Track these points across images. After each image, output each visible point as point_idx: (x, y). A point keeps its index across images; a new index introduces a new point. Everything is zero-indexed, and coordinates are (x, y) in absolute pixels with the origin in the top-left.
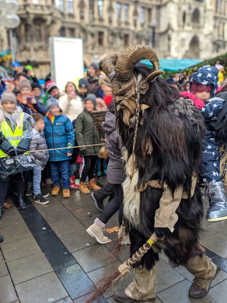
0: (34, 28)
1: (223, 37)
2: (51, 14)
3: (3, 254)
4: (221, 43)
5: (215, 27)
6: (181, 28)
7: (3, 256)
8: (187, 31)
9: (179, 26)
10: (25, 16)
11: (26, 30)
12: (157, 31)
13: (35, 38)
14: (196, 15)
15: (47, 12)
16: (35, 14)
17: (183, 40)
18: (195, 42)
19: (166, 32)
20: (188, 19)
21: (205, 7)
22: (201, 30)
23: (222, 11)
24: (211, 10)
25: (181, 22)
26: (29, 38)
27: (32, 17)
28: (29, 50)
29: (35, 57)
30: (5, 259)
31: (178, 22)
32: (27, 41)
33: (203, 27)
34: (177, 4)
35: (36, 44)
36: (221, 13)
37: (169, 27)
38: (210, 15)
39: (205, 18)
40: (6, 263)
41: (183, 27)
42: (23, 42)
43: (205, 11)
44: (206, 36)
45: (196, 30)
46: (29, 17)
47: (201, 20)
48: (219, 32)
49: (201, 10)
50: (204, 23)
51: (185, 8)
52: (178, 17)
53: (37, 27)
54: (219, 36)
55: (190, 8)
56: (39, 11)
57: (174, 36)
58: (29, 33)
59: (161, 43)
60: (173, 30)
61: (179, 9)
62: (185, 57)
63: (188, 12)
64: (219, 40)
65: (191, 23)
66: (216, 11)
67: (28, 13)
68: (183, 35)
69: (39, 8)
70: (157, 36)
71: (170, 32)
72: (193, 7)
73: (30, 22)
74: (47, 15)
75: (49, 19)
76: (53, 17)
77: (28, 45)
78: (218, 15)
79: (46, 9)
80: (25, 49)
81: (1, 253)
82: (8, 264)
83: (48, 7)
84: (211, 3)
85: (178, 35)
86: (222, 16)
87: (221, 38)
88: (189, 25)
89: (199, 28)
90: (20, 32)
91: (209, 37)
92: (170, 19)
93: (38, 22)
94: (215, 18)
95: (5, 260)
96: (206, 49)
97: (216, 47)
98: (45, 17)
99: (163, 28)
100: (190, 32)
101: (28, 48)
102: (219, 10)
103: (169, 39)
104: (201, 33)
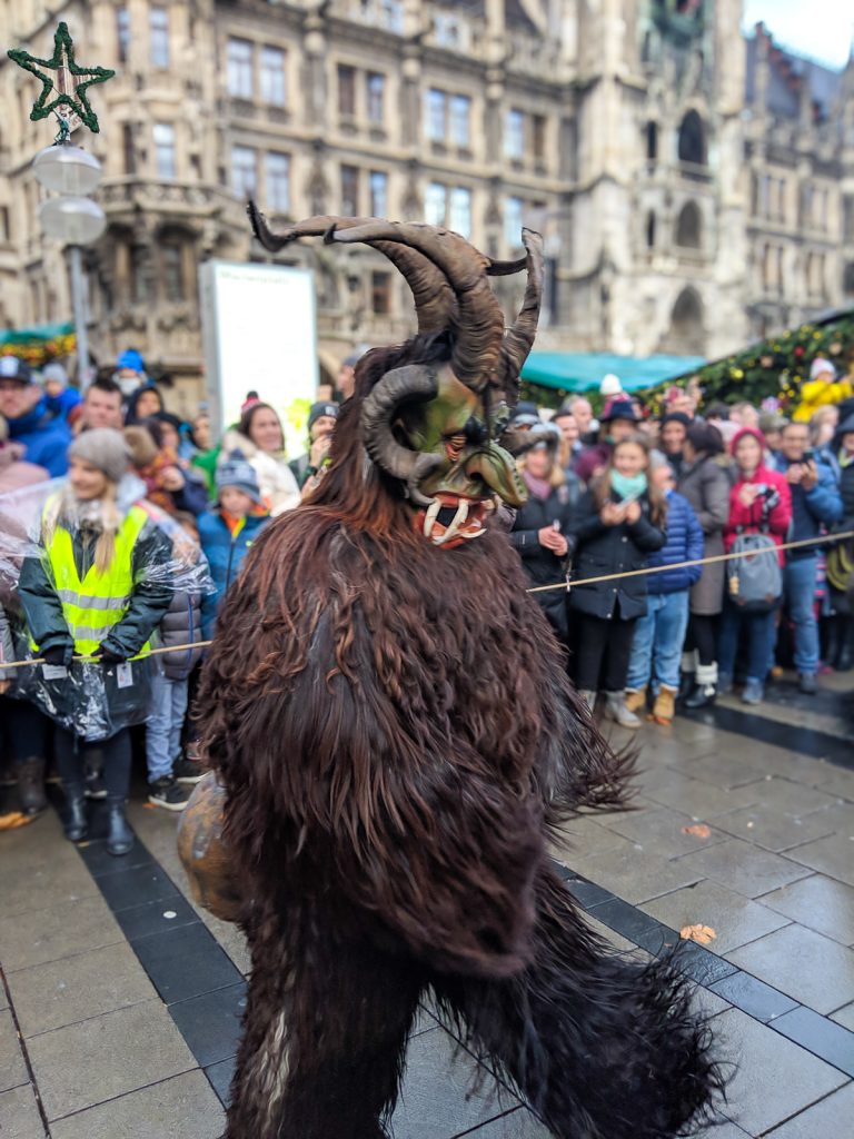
0: (158, 259)
1: (781, 290)
2: (216, 215)
3: (12, 1009)
4: (773, 312)
5: (751, 259)
6: (641, 265)
7: (14, 1016)
8: (661, 274)
9: (635, 257)
10: (129, 219)
11: (134, 264)
12: (563, 272)
13: (162, 290)
14: (689, 226)
15: (201, 206)
16: (164, 213)
17: (650, 301)
18: (687, 308)
19: (592, 277)
20: (664, 235)
21: (717, 197)
22: (708, 270)
23: (774, 209)
24: (736, 208)
25: (642, 245)
26: (142, 290)
27: (152, 221)
28: (143, 329)
29: (160, 351)
30: (21, 1027)
31: (632, 245)
32: (134, 298)
33: (714, 260)
34: (627, 187)
35: (167, 310)
36: (768, 217)
37: (603, 262)
38: (735, 223)
39: (718, 231)
40: (22, 1041)
41: (649, 260)
42: (123, 305)
43: (718, 210)
44: (724, 288)
45: (690, 270)
46: (142, 223)
47: (707, 238)
48: (764, 274)
49: (706, 206)
50: (717, 248)
51: (652, 200)
52: (630, 229)
53: (170, 256)
54: (766, 288)
55: (668, 201)
56: (175, 204)
57: (619, 288)
58: (143, 273)
59: (579, 311)
60: (615, 270)
61: (635, 203)
62: (658, 351)
63: (661, 212)
64: (767, 303)
65: (676, 250)
66: (754, 211)
67: (138, 210)
68: (650, 286)
69: (176, 193)
70: (563, 288)
71: (606, 276)
72: (680, 199)
73: (145, 237)
74: (202, 216)
75: (210, 230)
76: (223, 222)
77: (139, 312)
78: (760, 222)
79: (198, 197)
80: (128, 324)
81: (8, 1005)
82: (29, 1043)
83: (207, 192)
84: (736, 187)
85: (633, 285)
86: (775, 226)
87: (773, 295)
88: (666, 254)
89: (701, 262)
90: (113, 268)
91: (736, 293)
92: (606, 235)
93: (173, 240)
94: (752, 232)
95: (18, 1029)
96: (727, 331)
97: (758, 323)
98: (196, 224)
99: (583, 263)
100: (672, 276)
101: (138, 322)
102: (762, 208)
103: (605, 297)
104: (708, 279)
